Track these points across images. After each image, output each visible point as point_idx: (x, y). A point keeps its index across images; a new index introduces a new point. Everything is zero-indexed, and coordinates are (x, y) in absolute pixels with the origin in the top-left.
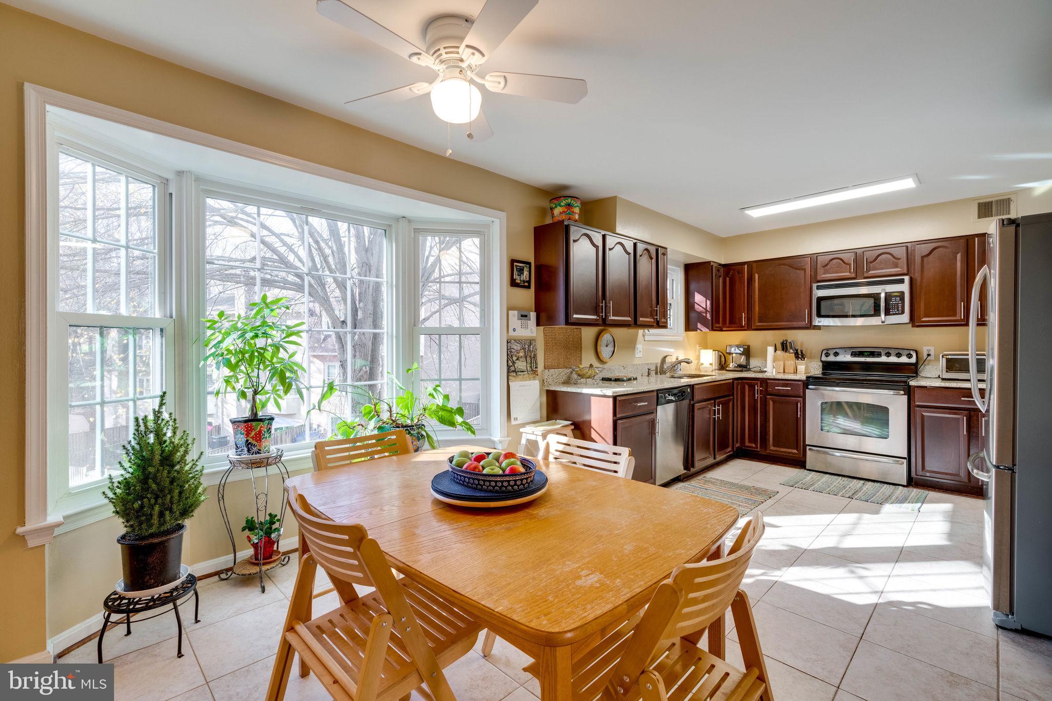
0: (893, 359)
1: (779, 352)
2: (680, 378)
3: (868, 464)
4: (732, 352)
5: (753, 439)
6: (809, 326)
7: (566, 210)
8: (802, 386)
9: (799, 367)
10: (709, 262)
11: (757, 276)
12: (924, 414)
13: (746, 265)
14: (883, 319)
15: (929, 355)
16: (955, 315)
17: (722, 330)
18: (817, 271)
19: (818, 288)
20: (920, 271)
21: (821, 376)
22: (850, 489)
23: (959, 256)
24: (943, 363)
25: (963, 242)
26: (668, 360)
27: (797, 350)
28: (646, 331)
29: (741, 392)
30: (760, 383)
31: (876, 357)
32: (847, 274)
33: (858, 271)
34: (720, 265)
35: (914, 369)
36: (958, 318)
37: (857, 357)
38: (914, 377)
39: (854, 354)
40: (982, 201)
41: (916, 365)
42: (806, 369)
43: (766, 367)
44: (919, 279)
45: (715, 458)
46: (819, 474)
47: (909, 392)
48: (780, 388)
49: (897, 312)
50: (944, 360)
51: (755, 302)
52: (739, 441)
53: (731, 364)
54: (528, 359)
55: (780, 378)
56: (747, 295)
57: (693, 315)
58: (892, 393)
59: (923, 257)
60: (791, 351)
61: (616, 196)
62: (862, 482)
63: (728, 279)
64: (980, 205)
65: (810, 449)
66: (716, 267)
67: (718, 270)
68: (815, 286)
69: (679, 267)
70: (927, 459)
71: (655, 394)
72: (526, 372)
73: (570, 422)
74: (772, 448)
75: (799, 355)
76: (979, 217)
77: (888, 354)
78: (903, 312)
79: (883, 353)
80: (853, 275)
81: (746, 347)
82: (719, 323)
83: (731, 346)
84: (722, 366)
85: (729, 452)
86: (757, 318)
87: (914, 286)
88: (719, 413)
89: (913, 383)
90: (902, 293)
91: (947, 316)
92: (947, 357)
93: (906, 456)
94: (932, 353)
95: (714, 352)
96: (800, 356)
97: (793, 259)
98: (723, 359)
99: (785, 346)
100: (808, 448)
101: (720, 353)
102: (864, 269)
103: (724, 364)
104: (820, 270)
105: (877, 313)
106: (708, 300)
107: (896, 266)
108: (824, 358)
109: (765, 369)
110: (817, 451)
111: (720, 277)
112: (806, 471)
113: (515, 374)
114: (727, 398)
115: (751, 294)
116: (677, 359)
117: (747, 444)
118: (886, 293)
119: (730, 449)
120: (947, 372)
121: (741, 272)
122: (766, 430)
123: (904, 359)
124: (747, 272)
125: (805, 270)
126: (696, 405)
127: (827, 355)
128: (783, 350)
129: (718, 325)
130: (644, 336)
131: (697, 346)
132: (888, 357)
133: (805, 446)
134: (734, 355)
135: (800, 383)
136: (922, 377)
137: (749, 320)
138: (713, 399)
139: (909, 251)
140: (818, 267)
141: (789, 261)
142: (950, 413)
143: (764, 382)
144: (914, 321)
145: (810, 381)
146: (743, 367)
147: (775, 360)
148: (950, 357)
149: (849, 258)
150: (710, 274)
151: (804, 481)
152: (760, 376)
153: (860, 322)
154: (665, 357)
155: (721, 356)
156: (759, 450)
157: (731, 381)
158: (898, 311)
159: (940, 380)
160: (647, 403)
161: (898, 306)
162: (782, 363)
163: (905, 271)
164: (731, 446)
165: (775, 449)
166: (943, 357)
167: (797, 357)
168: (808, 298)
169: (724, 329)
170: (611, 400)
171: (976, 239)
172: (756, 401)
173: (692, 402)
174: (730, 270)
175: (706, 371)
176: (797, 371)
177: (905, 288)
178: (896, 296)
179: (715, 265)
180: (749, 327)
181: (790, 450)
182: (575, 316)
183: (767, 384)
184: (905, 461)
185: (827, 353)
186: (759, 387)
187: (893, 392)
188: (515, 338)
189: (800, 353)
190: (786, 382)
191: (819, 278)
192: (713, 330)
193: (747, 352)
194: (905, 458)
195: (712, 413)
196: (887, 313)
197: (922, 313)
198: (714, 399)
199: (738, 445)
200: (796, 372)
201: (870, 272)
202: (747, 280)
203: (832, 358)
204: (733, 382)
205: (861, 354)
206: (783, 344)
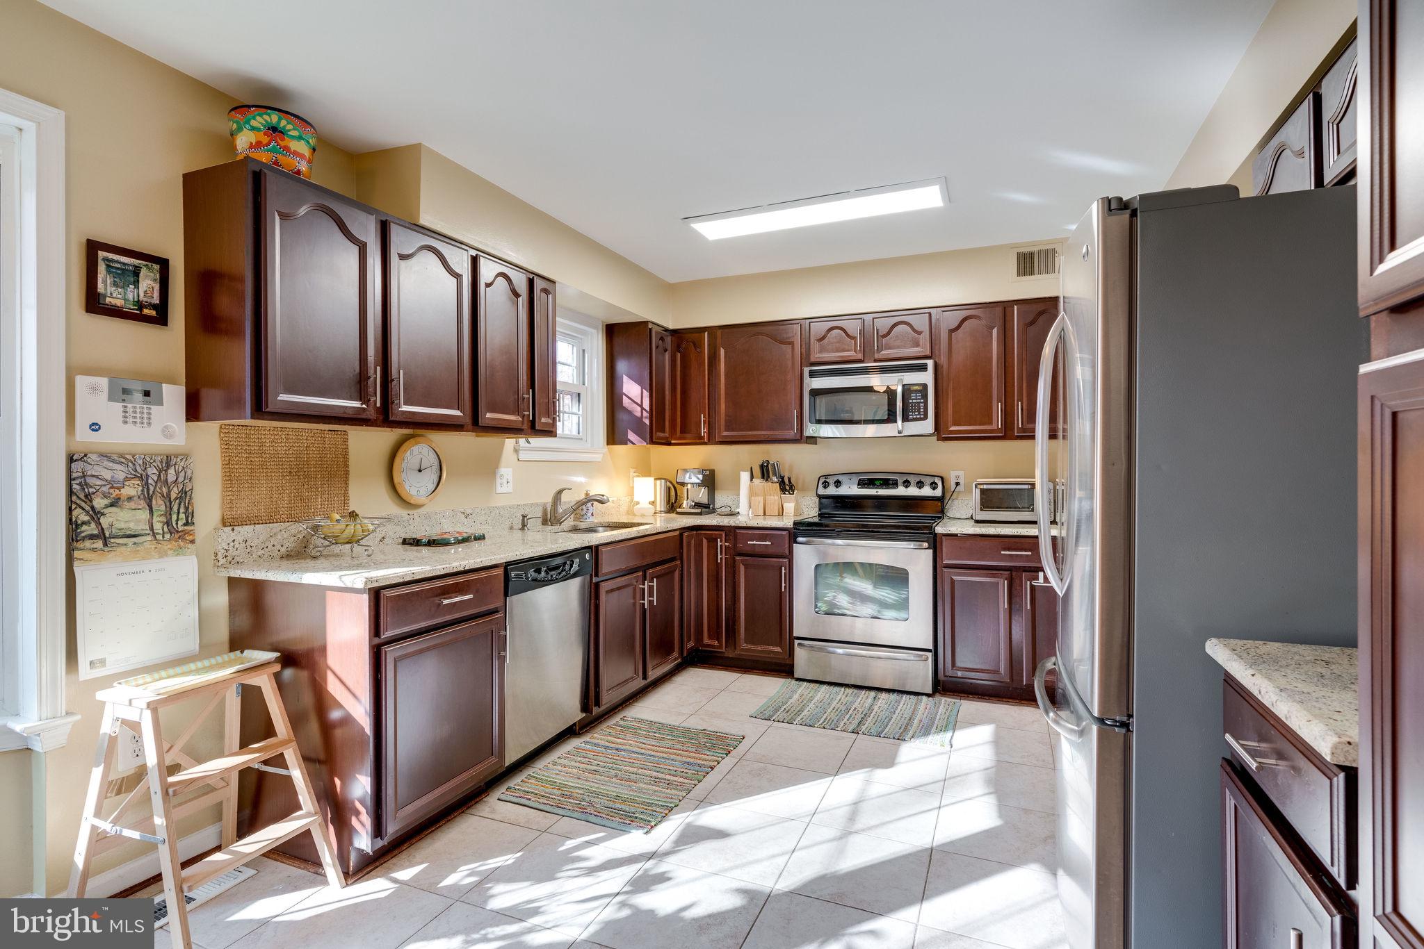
0: (913, 491)
1: (758, 481)
2: (592, 530)
3: (881, 663)
4: (686, 481)
5: (715, 633)
6: (798, 437)
7: (265, 140)
8: (787, 538)
9: (786, 505)
10: (646, 323)
11: (722, 351)
12: (955, 578)
13: (706, 333)
14: (900, 428)
15: (957, 484)
16: (990, 423)
17: (669, 444)
18: (809, 346)
19: (813, 374)
20: (947, 354)
21: (816, 520)
22: (855, 712)
23: (995, 331)
24: (976, 495)
25: (999, 310)
26: (565, 497)
27: (783, 478)
28: (522, 441)
29: (696, 551)
30: (726, 535)
31: (891, 488)
32: (851, 354)
33: (866, 349)
34: (666, 330)
35: (938, 506)
36: (994, 427)
37: (866, 488)
38: (939, 518)
39: (862, 484)
40: (1022, 250)
41: (941, 499)
42: (797, 509)
43: (738, 507)
44: (945, 366)
45: (645, 678)
46: (812, 685)
47: (935, 543)
48: (754, 542)
49: (918, 416)
50: (978, 491)
51: (720, 395)
52: (692, 638)
53: (685, 502)
54: (159, 505)
55: (756, 525)
56: (708, 385)
57: (621, 416)
58: (912, 547)
59: (951, 331)
60: (775, 479)
61: (420, 144)
62: (873, 694)
63: (678, 355)
64: (1019, 255)
65: (799, 644)
66: (657, 333)
67: (662, 339)
68: (806, 370)
69: (595, 327)
70: (958, 650)
71: (500, 571)
72: (149, 538)
73: (276, 655)
74: (744, 646)
75: (786, 486)
76: (1019, 275)
77: (907, 484)
78: (926, 417)
79: (900, 482)
80: (860, 356)
81: (708, 472)
82: (664, 431)
83: (685, 471)
84: (672, 506)
85: (675, 660)
86: (723, 423)
87: (940, 376)
88: (651, 595)
89: (939, 529)
90: (925, 386)
91: (980, 424)
92: (982, 487)
93: (931, 647)
94: (962, 481)
95: (658, 482)
96: (787, 488)
97: (778, 325)
98: (673, 493)
99: (765, 471)
100: (797, 642)
101: (669, 484)
102: (874, 346)
103: (675, 502)
104: (815, 346)
105: (891, 418)
106: (644, 390)
107: (917, 345)
108: (822, 491)
109: (737, 510)
110: (811, 647)
111: (666, 351)
112: (793, 682)
113: (99, 544)
114: (670, 565)
115: (714, 383)
116: (587, 494)
117: (706, 641)
118: (903, 386)
119: (676, 654)
120: (981, 510)
121: (698, 345)
122: (734, 616)
123: (927, 491)
124: (709, 345)
125: (792, 344)
126: (602, 585)
127: (826, 485)
128: (763, 477)
129: (661, 435)
130: (516, 451)
131: (632, 471)
132: (907, 487)
133: (792, 639)
134: (689, 486)
135: (784, 533)
136: (950, 518)
137: (711, 426)
138: (642, 570)
139: (933, 321)
140: (812, 341)
141: (771, 328)
142: (987, 576)
143: (731, 532)
144: (941, 432)
145: (802, 529)
146: (705, 508)
147: (752, 493)
148: (985, 487)
149: (853, 327)
150: (646, 344)
151: (789, 703)
152: (726, 521)
153: (870, 431)
154: (560, 492)
155: (669, 488)
156: (724, 650)
157: (677, 533)
158: (919, 414)
159: (972, 522)
160: (471, 596)
161: (919, 407)
162: (761, 499)
163: (928, 353)
164: (677, 649)
165: (749, 646)
166: (976, 487)
167: (783, 490)
168: (798, 391)
169: (673, 442)
170: (365, 598)
171: (1015, 307)
172: (718, 566)
173: (595, 580)
174: (682, 339)
175: (643, 516)
176: (783, 512)
177: (927, 378)
178: (916, 391)
179: (655, 329)
180: (711, 440)
181: (771, 648)
182: (283, 397)
183: (735, 535)
184: (930, 655)
185: (825, 482)
186: (724, 541)
187: (914, 545)
188: (104, 449)
189: (787, 482)
190: (763, 532)
191: (813, 359)
192: (652, 442)
193: (710, 481)
194: (929, 651)
195: (638, 596)
196: (905, 419)
197: (950, 419)
198: (644, 569)
199: (690, 645)
200: (781, 513)
201: (883, 352)
202: (709, 358)
203: (832, 490)
204: (681, 535)
205: (871, 483)
206: (762, 467)
